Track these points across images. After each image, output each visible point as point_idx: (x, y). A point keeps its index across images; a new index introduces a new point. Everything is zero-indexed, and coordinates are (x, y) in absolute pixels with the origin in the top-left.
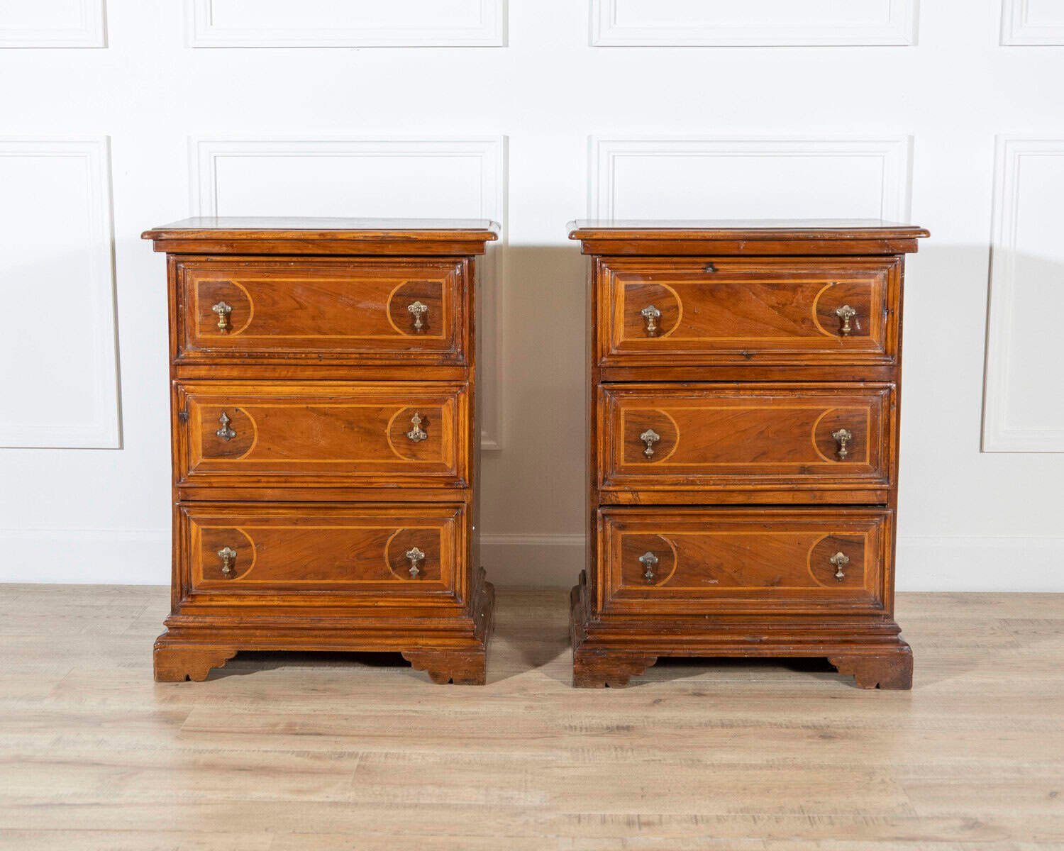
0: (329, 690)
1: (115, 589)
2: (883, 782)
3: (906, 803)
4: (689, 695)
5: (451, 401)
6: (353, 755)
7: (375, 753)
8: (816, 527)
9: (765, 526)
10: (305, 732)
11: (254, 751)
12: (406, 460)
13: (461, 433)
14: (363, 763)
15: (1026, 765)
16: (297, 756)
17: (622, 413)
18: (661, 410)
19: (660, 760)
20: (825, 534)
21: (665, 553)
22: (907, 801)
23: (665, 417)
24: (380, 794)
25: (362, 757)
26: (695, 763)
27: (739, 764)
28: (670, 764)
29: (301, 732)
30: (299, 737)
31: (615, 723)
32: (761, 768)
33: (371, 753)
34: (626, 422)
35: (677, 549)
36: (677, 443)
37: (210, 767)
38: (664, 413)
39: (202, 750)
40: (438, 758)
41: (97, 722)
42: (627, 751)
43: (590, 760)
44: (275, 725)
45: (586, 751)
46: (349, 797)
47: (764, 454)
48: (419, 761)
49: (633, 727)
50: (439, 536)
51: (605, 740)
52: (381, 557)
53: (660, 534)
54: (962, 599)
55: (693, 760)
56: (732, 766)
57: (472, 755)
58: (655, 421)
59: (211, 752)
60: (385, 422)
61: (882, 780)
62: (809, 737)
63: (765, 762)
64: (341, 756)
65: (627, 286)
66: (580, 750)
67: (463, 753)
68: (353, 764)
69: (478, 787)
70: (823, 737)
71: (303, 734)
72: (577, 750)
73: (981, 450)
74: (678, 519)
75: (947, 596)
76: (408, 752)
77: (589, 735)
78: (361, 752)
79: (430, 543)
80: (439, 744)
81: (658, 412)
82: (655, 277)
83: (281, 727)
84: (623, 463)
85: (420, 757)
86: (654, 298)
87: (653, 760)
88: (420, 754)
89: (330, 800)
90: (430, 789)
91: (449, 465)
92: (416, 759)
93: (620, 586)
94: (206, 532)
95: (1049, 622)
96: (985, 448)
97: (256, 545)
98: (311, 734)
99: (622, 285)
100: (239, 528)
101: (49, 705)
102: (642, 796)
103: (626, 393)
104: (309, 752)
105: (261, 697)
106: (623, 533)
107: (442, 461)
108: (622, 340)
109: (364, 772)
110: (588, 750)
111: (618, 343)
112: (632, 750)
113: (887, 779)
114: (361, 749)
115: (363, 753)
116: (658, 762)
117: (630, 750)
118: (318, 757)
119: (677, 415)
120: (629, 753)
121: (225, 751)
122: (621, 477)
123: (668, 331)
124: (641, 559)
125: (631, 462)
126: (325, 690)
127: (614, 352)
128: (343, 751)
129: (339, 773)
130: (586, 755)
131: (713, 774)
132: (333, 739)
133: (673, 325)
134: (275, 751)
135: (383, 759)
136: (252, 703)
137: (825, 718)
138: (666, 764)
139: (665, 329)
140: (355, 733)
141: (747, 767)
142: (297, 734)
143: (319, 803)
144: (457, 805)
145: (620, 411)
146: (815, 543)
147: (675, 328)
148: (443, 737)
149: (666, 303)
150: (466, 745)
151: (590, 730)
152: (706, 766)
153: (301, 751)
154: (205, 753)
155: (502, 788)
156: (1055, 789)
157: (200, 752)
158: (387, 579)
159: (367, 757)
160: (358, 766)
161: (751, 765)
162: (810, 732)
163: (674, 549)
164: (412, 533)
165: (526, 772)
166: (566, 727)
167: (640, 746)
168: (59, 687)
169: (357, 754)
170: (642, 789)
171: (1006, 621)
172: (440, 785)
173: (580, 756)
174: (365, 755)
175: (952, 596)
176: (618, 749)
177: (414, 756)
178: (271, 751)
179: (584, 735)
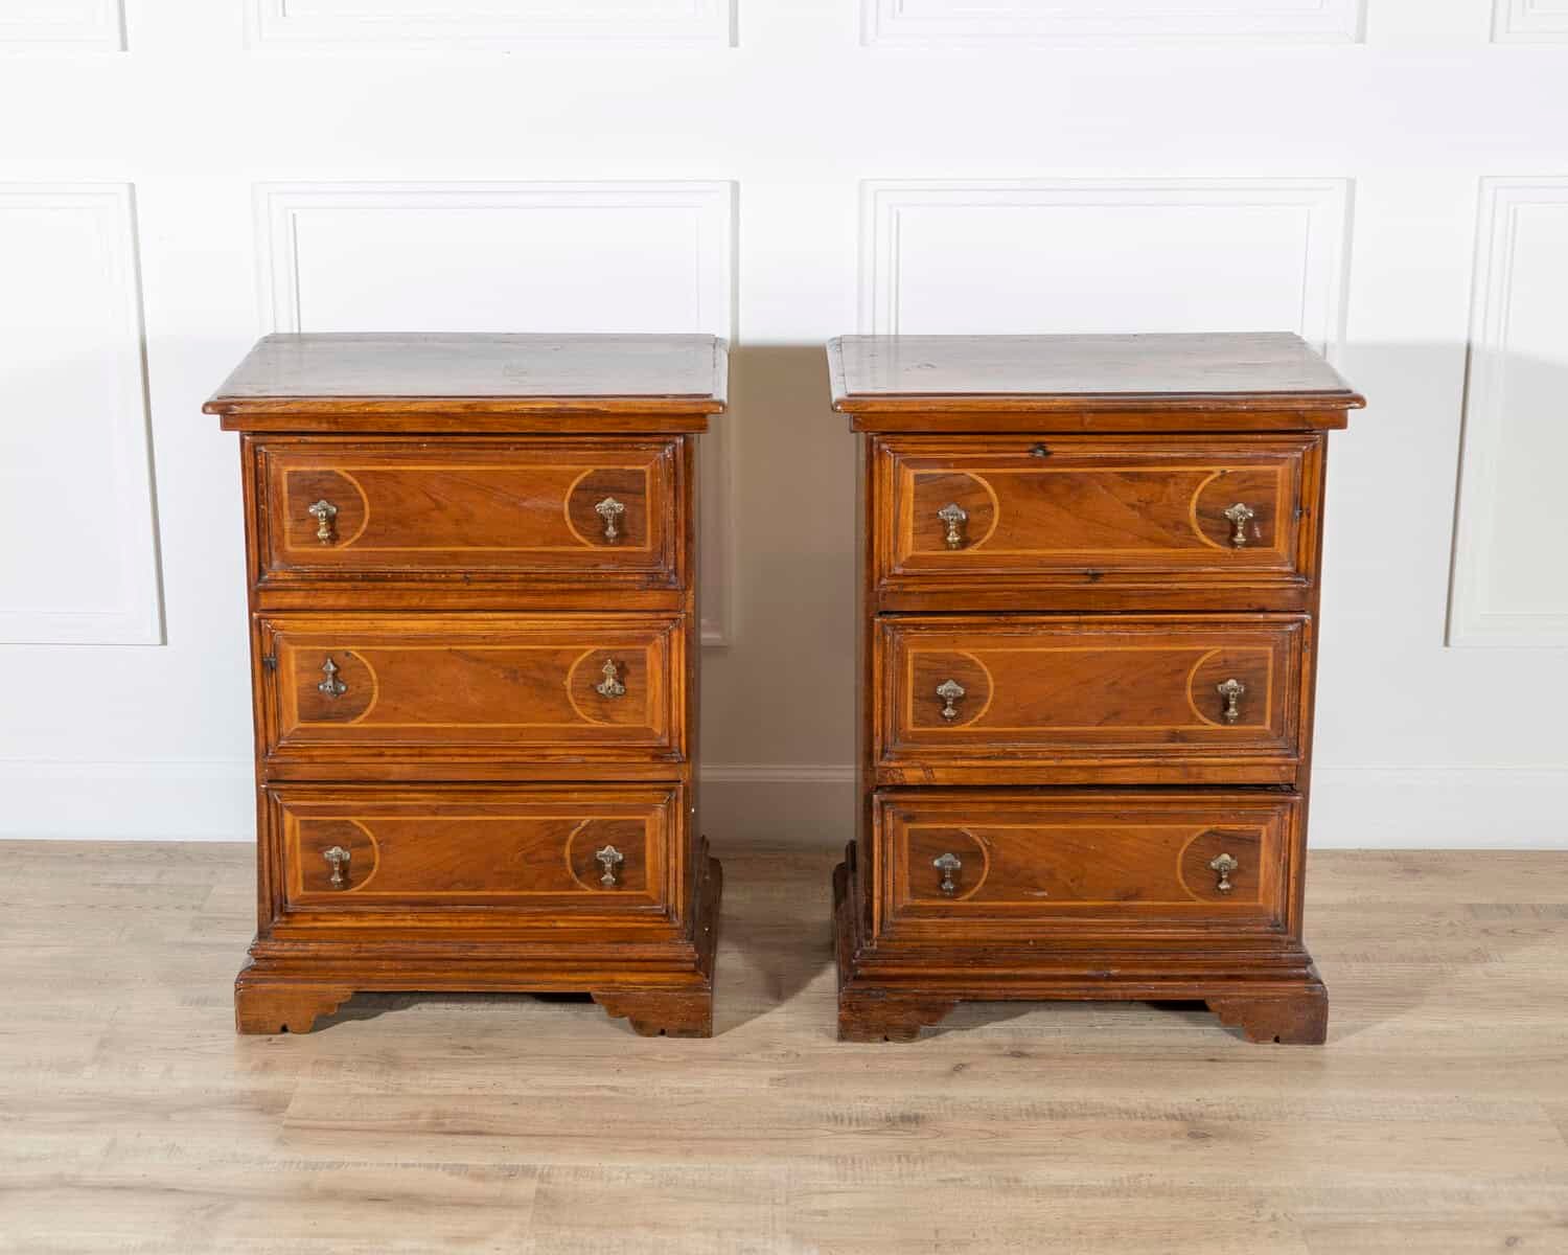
0: (490, 1048)
2: (1274, 1218)
4: (1005, 1055)
5: (660, 639)
6: (528, 1172)
7: (559, 1168)
8: (1188, 818)
9: (1117, 817)
10: (459, 1129)
11: (389, 1164)
12: (595, 724)
13: (675, 685)
14: (543, 1186)
15: (1479, 1188)
16: (452, 1174)
17: (910, 657)
18: (967, 653)
19: (961, 1180)
20: (1204, 828)
21: (971, 854)
23: (972, 662)
24: (571, 1244)
25: (541, 1176)
26: (1012, 1185)
27: (1073, 1186)
28: (976, 1187)
29: (454, 1127)
30: (449, 1139)
31: (900, 1110)
32: (1105, 1193)
33: (552, 1167)
34: (916, 669)
35: (989, 848)
36: (990, 700)
37: (330, 1195)
38: (971, 656)
39: (317, 1163)
40: (649, 1177)
41: (163, 1111)
42: (916, 1162)
43: (863, 1179)
44: (415, 1116)
45: (857, 1161)
46: (528, 1249)
47: (1116, 714)
48: (623, 1181)
49: (923, 1117)
50: (643, 829)
51: (884, 1142)
52: (562, 859)
53: (964, 827)
54: (1410, 865)
55: (1008, 1180)
56: (1060, 1190)
57: (697, 1170)
58: (956, 668)
59: (330, 1166)
60: (564, 670)
61: (1274, 1215)
62: (1175, 1135)
63: (1109, 1184)
64: (511, 1173)
65: (917, 477)
66: (850, 1161)
67: (683, 1166)
68: (526, 1188)
69: (705, 1230)
70: (1193, 1135)
71: (456, 1132)
72: (844, 1161)
73: (1446, 643)
74: (991, 807)
75: (1388, 859)
76: (606, 1164)
77: (862, 1133)
78: (540, 1164)
79: (631, 840)
80: (650, 1149)
81: (963, 656)
82: (959, 463)
83: (423, 1121)
84: (910, 728)
85: (624, 1175)
86: (956, 492)
87: (952, 1180)
88: (623, 1169)
91: (658, 730)
92: (618, 1178)
93: (907, 900)
94: (307, 825)
96: (1452, 640)
97: (379, 842)
98: (468, 1133)
99: (909, 475)
100: (354, 819)
101: (90, 1080)
102: (936, 1246)
103: (916, 629)
104: (467, 1167)
105: (390, 1061)
106: (911, 826)
107: (648, 725)
108: (910, 554)
109: (548, 1203)
110: (861, 1162)
111: (903, 559)
112: (923, 1160)
113: (1280, 1214)
114: (539, 1160)
115: (543, 1168)
116: (959, 1182)
117: (919, 1160)
118: (480, 1176)
119: (989, 660)
120: (919, 1167)
121: (349, 1164)
122: (908, 747)
123: (977, 541)
124: (936, 863)
125: (922, 725)
126: (482, 1049)
127: (899, 571)
128: (515, 1164)
129: (511, 1206)
130: (858, 1170)
131: (1035, 1205)
132: (500, 1141)
133: (985, 533)
134: (420, 1165)
135: (570, 1179)
136: (381, 1072)
137: (1198, 1100)
138: (970, 1186)
139: (974, 539)
140: (530, 1130)
141: (1084, 1192)
142: (448, 1133)
145: (907, 653)
146: (1189, 840)
147: (987, 537)
149: (975, 501)
150: (688, 1153)
151: (861, 1124)
152: (1026, 1191)
153: (456, 1165)
154: (321, 1169)
155: (740, 1231)
156: (1516, 1231)
157: (315, 1167)
158: (570, 889)
159: (549, 1175)
160: (539, 1191)
162: (1176, 1125)
163: (984, 849)
164: (605, 825)
166: (828, 1117)
167: (933, 1153)
168: (102, 1044)
169: (536, 1169)
170: (937, 1232)
171: (1471, 907)
172: (653, 1226)
173: (849, 1172)
174: (546, 1171)
175: (1396, 859)
176: (903, 1159)
177: (615, 1174)
178: (413, 1165)
179: (854, 1132)
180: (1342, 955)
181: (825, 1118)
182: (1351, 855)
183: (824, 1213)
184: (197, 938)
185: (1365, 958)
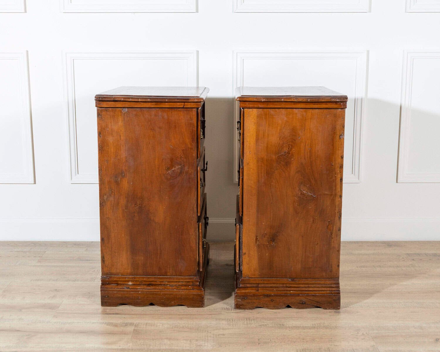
1: (33, 243)
2: (363, 334)
3: (374, 345)
6: (131, 324)
7: (141, 323)
10: (111, 313)
11: (88, 323)
14: (136, 328)
15: (424, 325)
16: (108, 325)
19: (266, 325)
22: (375, 344)
24: (143, 344)
25: (135, 325)
26: (282, 326)
27: (300, 326)
28: (271, 327)
29: (110, 313)
30: (108, 316)
32: (310, 328)
33: (139, 323)
37: (68, 332)
39: (65, 323)
40: (169, 325)
41: (20, 309)
42: (252, 320)
43: (235, 325)
44: (98, 309)
46: (129, 346)
48: (161, 327)
51: (242, 315)
54: (389, 244)
55: (280, 325)
56: (297, 327)
57: (184, 323)
59: (69, 323)
61: (363, 333)
63: (312, 325)
64: (126, 325)
66: (231, 320)
67: (180, 322)
68: (131, 329)
69: (187, 340)
71: (110, 314)
72: (230, 320)
73: (397, 182)
75: (383, 243)
76: (156, 322)
77: (235, 313)
78: (135, 322)
80: (170, 318)
83: (100, 311)
85: (161, 325)
87: (263, 325)
88: (161, 323)
89: (121, 348)
90: (166, 341)
92: (160, 326)
95: (426, 255)
96: (398, 181)
98: (113, 314)
102: (259, 343)
104: (112, 323)
109: (137, 333)
110: (235, 320)
112: (254, 320)
113: (365, 333)
114: (136, 321)
115: (136, 323)
116: (265, 326)
117: (253, 320)
118: (116, 325)
120: (253, 322)
121: (75, 323)
128: (127, 322)
129: (125, 334)
130: (234, 323)
131: (289, 332)
132: (123, 316)
134: (98, 323)
135: (145, 326)
136: (89, 298)
138: (269, 327)
140: (133, 313)
141: (304, 328)
142: (108, 314)
143: (116, 349)
144: (177, 349)
148: (172, 314)
150: (181, 319)
152: (286, 328)
153: (109, 323)
155: (197, 340)
156: (438, 337)
160: (134, 330)
161: (306, 327)
165: (208, 331)
166: (225, 308)
167: (257, 318)
168: (4, 291)
169: (134, 323)
170: (259, 340)
171: (408, 254)
172: (170, 339)
173: (231, 323)
174: (137, 324)
175: (385, 243)
176: (248, 320)
177: (158, 324)
178: (96, 323)
179: (233, 312)
180: (373, 266)
181: (224, 309)
182: (372, 242)
183: (224, 335)
184: (39, 264)
185: (380, 266)
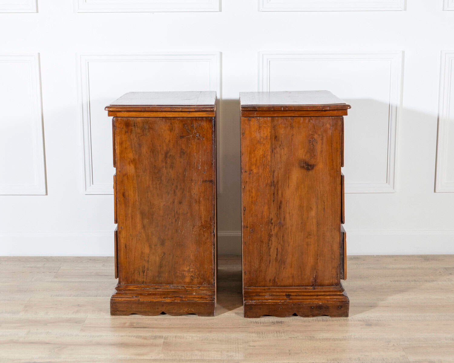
2: (394, 345)
6: (161, 337)
7: (170, 336)
11: (117, 335)
14: (166, 341)
16: (137, 338)
19: (296, 337)
22: (405, 354)
27: (331, 338)
28: (301, 339)
30: (136, 329)
33: (168, 336)
37: (99, 344)
40: (198, 338)
44: (124, 323)
45: (263, 333)
46: (161, 357)
48: (190, 339)
49: (283, 322)
51: (271, 328)
55: (311, 337)
56: (327, 339)
59: (98, 336)
61: (393, 345)
62: (361, 325)
64: (156, 337)
66: (261, 333)
67: (210, 335)
68: (162, 341)
70: (367, 325)
76: (185, 335)
77: (264, 325)
80: (198, 331)
83: (127, 325)
87: (293, 338)
88: (190, 336)
89: (153, 358)
98: (141, 328)
101: (22, 316)
102: (290, 354)
104: (141, 336)
109: (167, 345)
110: (265, 333)
113: (396, 345)
114: (165, 334)
118: (145, 338)
120: (283, 334)
121: (104, 336)
128: (156, 335)
129: (155, 346)
130: (264, 335)
131: (319, 343)
132: (151, 329)
134: (126, 336)
135: (174, 339)
137: (368, 316)
140: (160, 326)
141: (335, 340)
143: (148, 360)
144: (209, 360)
150: (210, 332)
152: (317, 340)
153: (138, 336)
154: (95, 337)
155: (228, 352)
157: (93, 337)
160: (164, 342)
162: (361, 323)
165: (238, 343)
166: (254, 322)
167: (287, 331)
168: (26, 307)
169: (163, 336)
170: (289, 351)
171: (445, 268)
172: (201, 350)
173: (261, 336)
174: (166, 337)
176: (278, 332)
177: (188, 337)
178: (124, 336)
179: (262, 326)
180: (408, 280)
181: (253, 323)
183: (254, 346)
185: (415, 281)
